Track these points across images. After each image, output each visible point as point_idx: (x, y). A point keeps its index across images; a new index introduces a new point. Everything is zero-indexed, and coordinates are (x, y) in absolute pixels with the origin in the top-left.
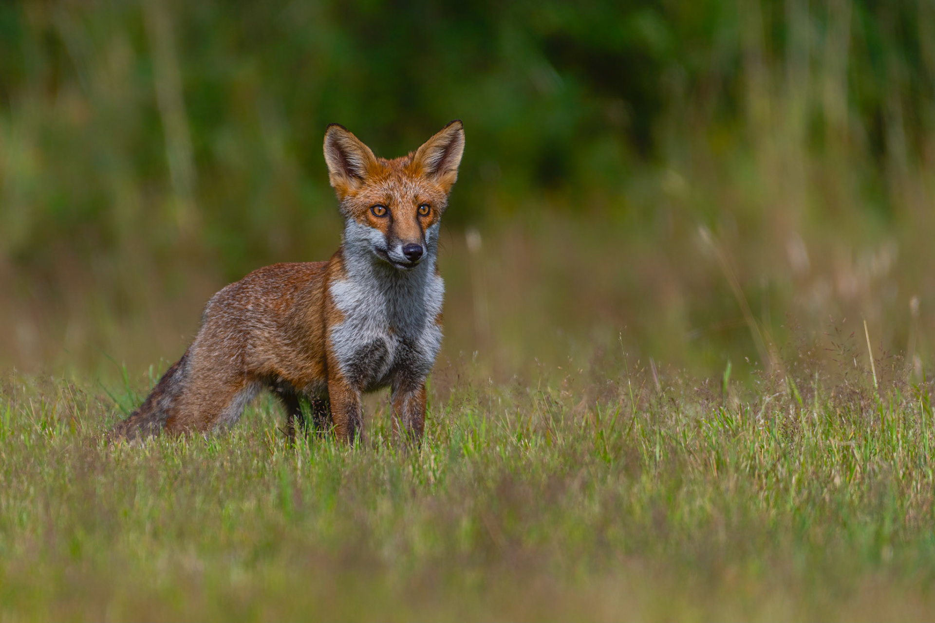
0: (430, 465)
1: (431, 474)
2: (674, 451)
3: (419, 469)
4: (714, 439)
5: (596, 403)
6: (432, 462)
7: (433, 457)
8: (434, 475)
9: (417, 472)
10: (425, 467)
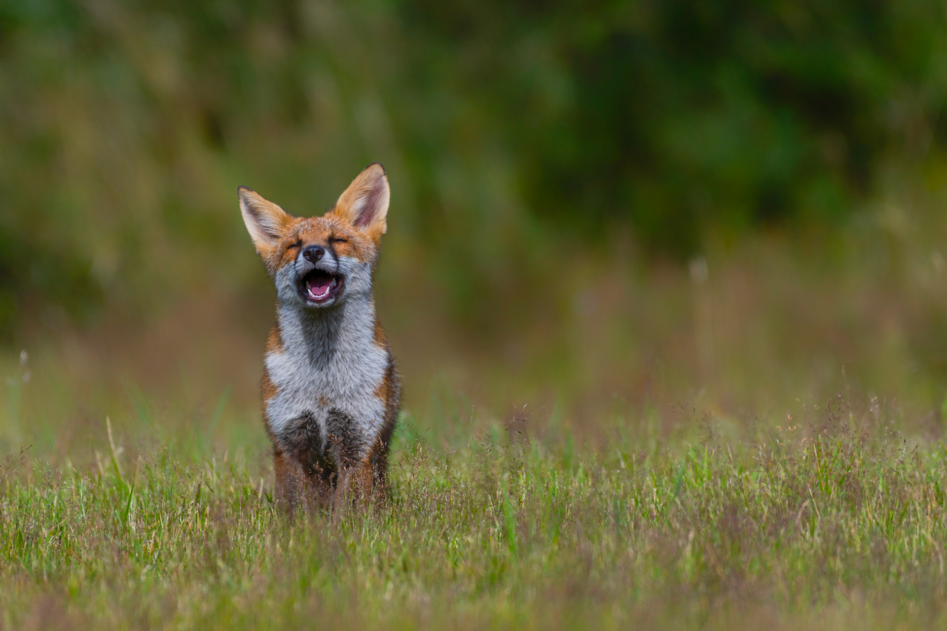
0: (653, 497)
1: (653, 506)
2: (895, 483)
3: (641, 503)
4: (933, 471)
5: (818, 437)
6: (655, 494)
7: (655, 490)
8: (656, 507)
9: (640, 505)
10: (647, 499)
